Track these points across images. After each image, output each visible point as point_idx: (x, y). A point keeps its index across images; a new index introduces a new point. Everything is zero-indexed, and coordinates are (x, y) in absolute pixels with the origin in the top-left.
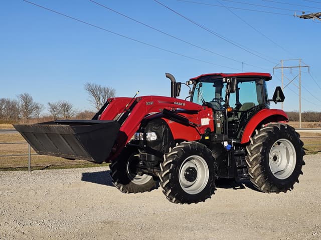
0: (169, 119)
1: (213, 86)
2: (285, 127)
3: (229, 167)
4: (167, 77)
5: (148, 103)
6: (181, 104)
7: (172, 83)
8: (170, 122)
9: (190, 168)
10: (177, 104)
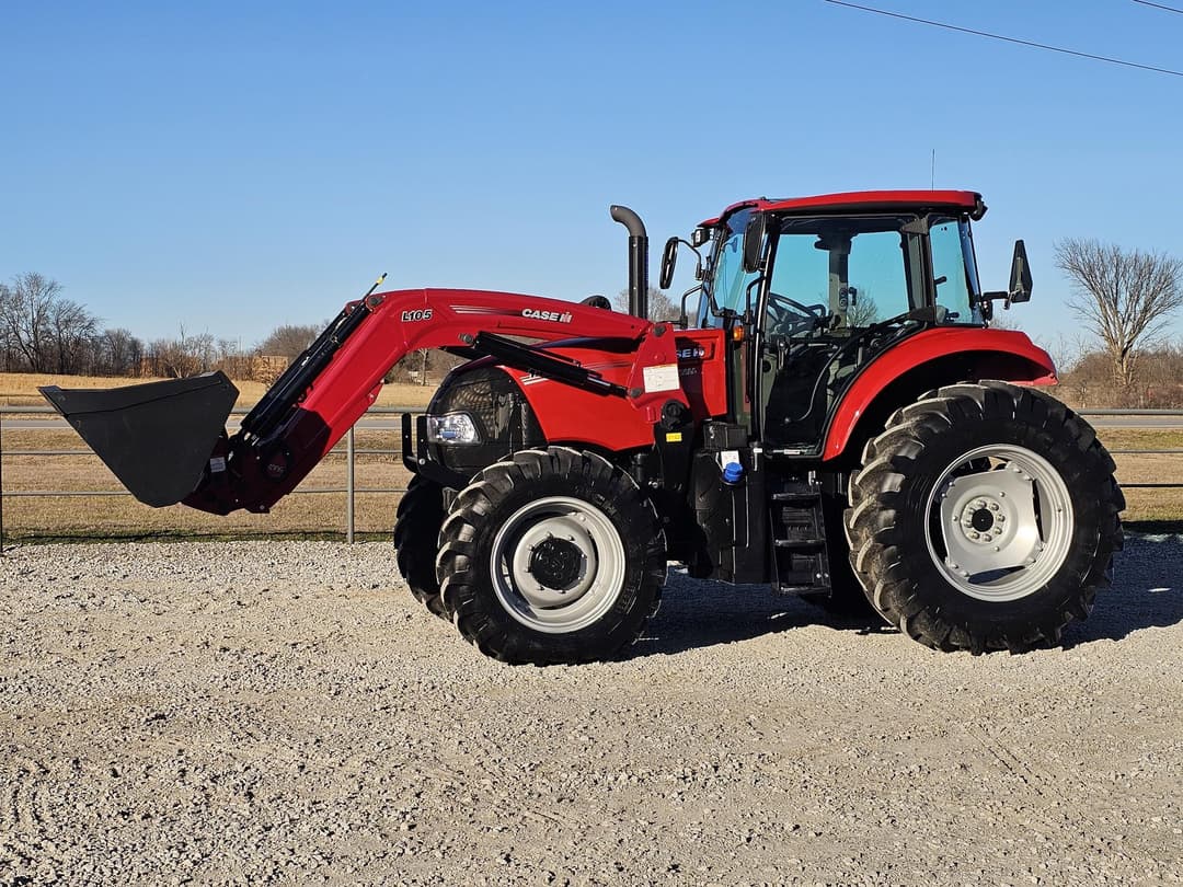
0: (525, 370)
1: (818, 245)
2: (1010, 398)
3: (740, 543)
4: (616, 219)
5: (408, 316)
6: (553, 317)
7: (631, 240)
8: (529, 380)
9: (551, 540)
10: (537, 314)
